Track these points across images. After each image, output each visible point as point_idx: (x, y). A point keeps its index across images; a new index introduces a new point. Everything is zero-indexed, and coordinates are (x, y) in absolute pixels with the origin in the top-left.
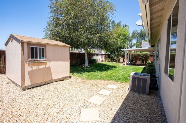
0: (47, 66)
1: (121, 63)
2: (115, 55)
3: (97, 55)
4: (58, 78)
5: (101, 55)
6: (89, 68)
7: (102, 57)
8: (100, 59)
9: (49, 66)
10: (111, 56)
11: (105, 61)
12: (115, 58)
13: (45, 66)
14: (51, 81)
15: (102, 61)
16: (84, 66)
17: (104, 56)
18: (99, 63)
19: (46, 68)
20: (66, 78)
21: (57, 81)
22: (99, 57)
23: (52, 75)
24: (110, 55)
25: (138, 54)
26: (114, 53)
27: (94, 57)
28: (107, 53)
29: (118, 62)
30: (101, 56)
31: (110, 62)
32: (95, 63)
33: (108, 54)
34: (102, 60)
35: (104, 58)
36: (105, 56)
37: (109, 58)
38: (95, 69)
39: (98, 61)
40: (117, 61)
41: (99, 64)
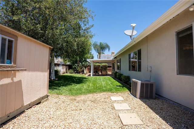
0: (16, 80)
1: (85, 74)
2: (78, 66)
4: (32, 101)
5: (62, 65)
9: (19, 80)
10: (74, 67)
11: (67, 72)
12: (79, 69)
13: (12, 79)
14: (20, 110)
19: (13, 83)
20: (43, 98)
21: (30, 106)
23: (24, 97)
26: (77, 63)
27: (55, 68)
28: (67, 64)
29: (81, 73)
30: (62, 67)
31: (72, 73)
33: (69, 65)
34: (63, 72)
35: (65, 69)
36: (65, 66)
37: (72, 69)
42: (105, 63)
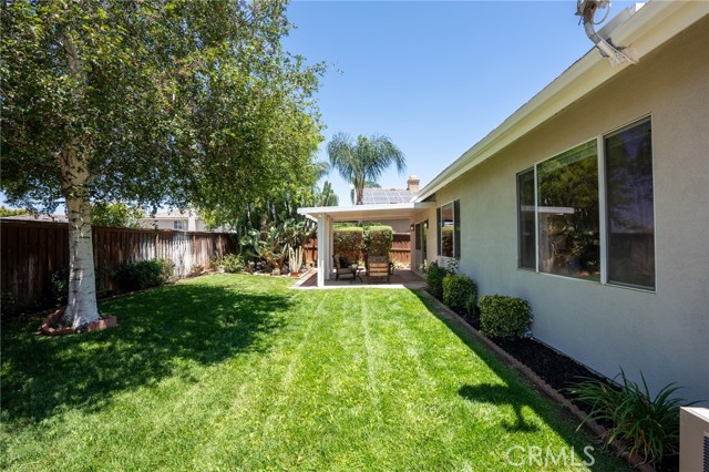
1: (294, 274)
2: (263, 237)
3: (169, 236)
5: (191, 236)
6: (102, 336)
7: (195, 251)
8: (184, 262)
10: (243, 243)
11: (213, 268)
12: (265, 251)
15: (197, 272)
16: (61, 321)
17: (205, 244)
18: (182, 282)
22: (181, 247)
24: (235, 236)
25: (355, 233)
26: (258, 227)
27: (150, 253)
28: (219, 230)
29: (277, 270)
30: (187, 244)
31: (236, 271)
32: (158, 284)
33: (225, 236)
34: (194, 267)
35: (204, 255)
36: (209, 241)
37: (236, 253)
38: (162, 343)
39: (175, 273)
40: (273, 267)
41: (185, 293)
42: (384, 222)
